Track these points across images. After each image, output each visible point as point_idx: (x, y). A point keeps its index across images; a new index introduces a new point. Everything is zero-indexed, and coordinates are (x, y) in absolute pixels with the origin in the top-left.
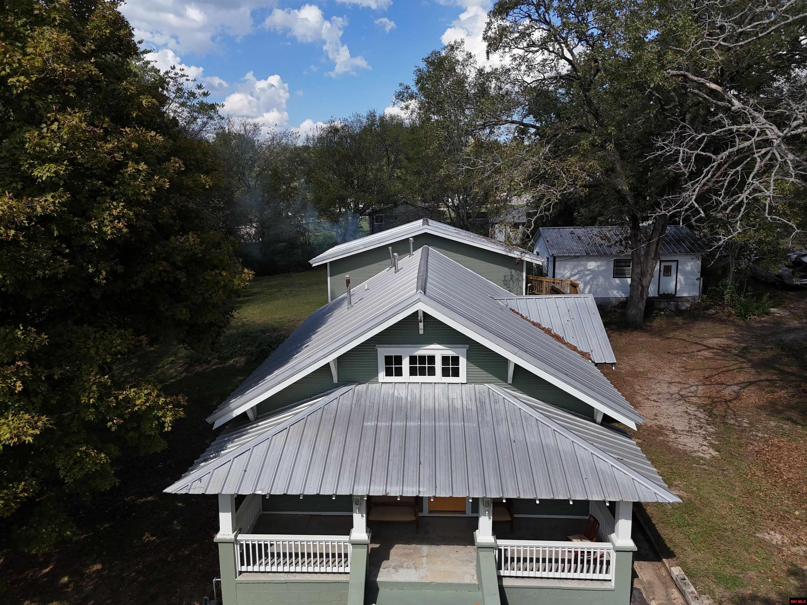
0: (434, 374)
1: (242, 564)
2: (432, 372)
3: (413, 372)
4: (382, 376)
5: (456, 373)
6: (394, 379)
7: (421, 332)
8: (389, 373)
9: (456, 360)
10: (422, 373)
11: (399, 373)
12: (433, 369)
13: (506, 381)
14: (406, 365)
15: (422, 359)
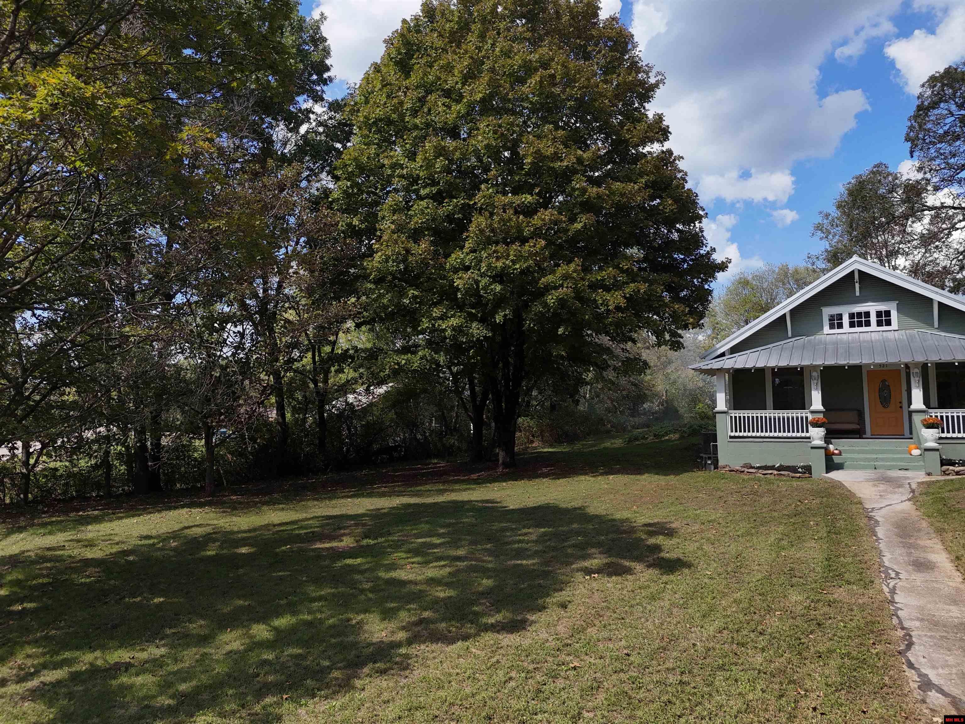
0: (870, 325)
1: (732, 431)
2: (868, 324)
3: (852, 325)
4: (826, 329)
5: (889, 323)
6: (836, 331)
7: (858, 294)
8: (832, 327)
9: (888, 313)
10: (860, 325)
11: (840, 326)
12: (869, 321)
13: (932, 325)
14: (846, 320)
15: (859, 314)
